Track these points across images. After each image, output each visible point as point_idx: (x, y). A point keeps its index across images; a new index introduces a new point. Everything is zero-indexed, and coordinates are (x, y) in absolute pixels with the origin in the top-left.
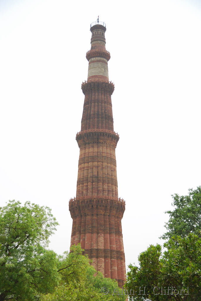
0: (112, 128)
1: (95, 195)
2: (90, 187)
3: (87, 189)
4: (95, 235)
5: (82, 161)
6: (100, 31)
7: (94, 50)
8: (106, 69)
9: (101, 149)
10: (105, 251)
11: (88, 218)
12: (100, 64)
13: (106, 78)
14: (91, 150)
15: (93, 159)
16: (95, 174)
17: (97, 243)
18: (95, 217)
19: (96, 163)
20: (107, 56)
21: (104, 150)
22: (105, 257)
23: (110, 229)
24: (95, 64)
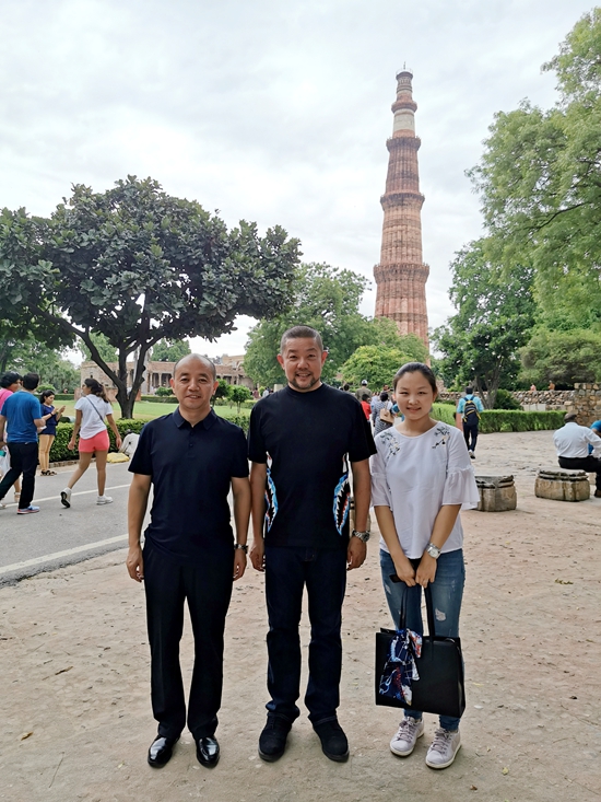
0: (418, 189)
1: (399, 260)
2: (394, 252)
3: (391, 255)
4: (398, 300)
5: (387, 225)
6: (406, 79)
7: (400, 101)
8: (413, 122)
9: (405, 212)
10: (408, 314)
11: (392, 283)
12: (406, 116)
13: (413, 132)
14: (395, 212)
15: (397, 222)
16: (399, 238)
17: (400, 307)
18: (398, 282)
19: (400, 227)
20: (414, 107)
21: (408, 212)
22: (409, 321)
23: (414, 293)
24: (401, 117)
